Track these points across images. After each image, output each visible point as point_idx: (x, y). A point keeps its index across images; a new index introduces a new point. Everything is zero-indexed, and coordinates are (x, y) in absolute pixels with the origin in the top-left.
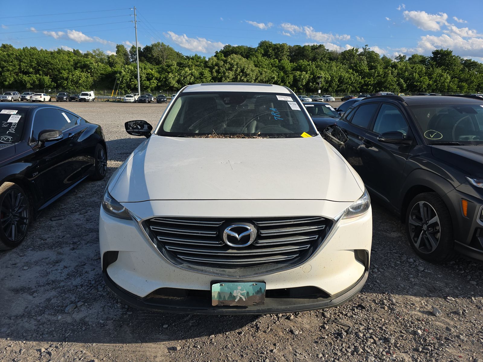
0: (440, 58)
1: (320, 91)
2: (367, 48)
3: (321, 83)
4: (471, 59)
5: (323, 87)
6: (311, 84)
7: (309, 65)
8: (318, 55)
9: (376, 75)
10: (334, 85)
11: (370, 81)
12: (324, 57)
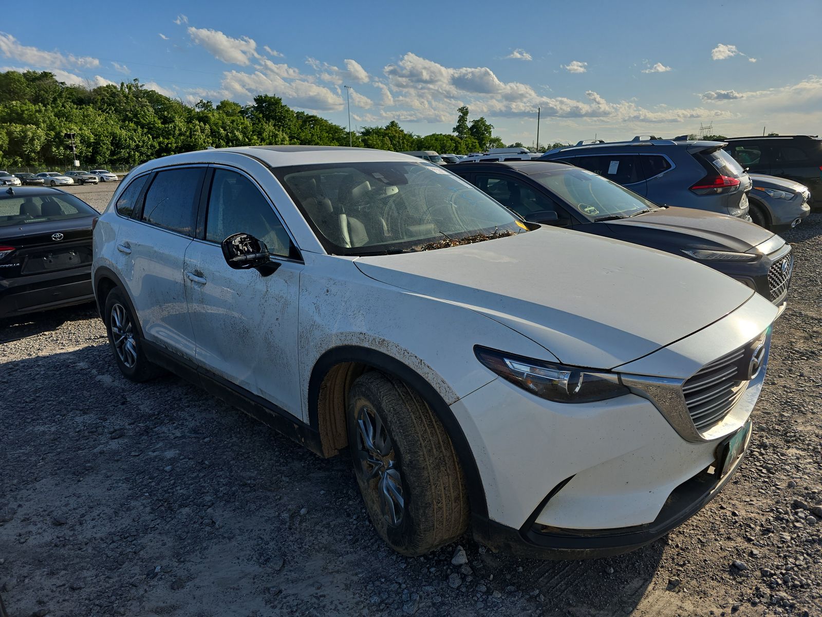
0: (267, 108)
1: (77, 163)
2: (139, 85)
3: (76, 147)
4: (304, 112)
5: (81, 153)
6: (54, 149)
7: (40, 111)
8: (46, 92)
9: (177, 132)
10: (105, 150)
11: (171, 144)
12: (60, 95)
